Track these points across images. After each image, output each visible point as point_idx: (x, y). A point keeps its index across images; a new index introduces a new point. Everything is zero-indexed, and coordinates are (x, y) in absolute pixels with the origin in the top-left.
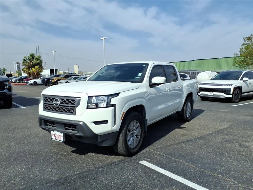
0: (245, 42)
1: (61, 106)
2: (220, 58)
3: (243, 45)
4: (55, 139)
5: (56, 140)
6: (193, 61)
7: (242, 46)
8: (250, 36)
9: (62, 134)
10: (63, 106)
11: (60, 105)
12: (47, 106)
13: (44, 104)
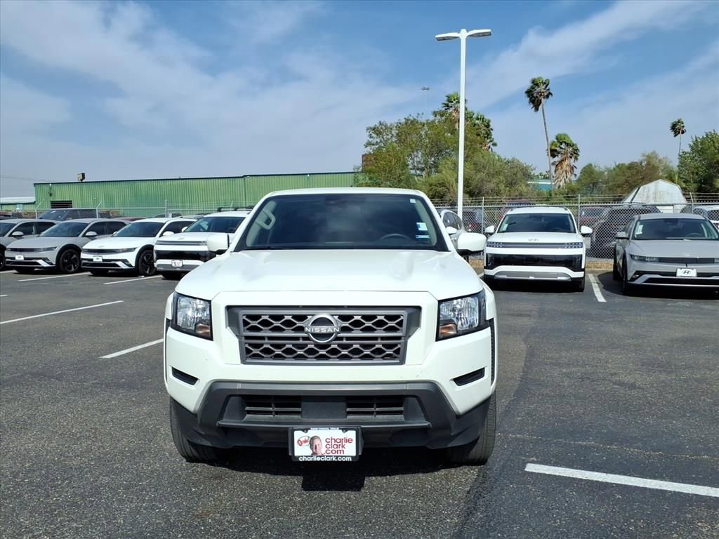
0: (370, 140)
1: (341, 338)
2: (310, 174)
3: (369, 144)
4: (314, 454)
5: (318, 459)
6: (241, 179)
7: (366, 147)
8: (378, 125)
9: (352, 434)
10: (348, 338)
11: (339, 335)
12: (267, 344)
13: (247, 338)
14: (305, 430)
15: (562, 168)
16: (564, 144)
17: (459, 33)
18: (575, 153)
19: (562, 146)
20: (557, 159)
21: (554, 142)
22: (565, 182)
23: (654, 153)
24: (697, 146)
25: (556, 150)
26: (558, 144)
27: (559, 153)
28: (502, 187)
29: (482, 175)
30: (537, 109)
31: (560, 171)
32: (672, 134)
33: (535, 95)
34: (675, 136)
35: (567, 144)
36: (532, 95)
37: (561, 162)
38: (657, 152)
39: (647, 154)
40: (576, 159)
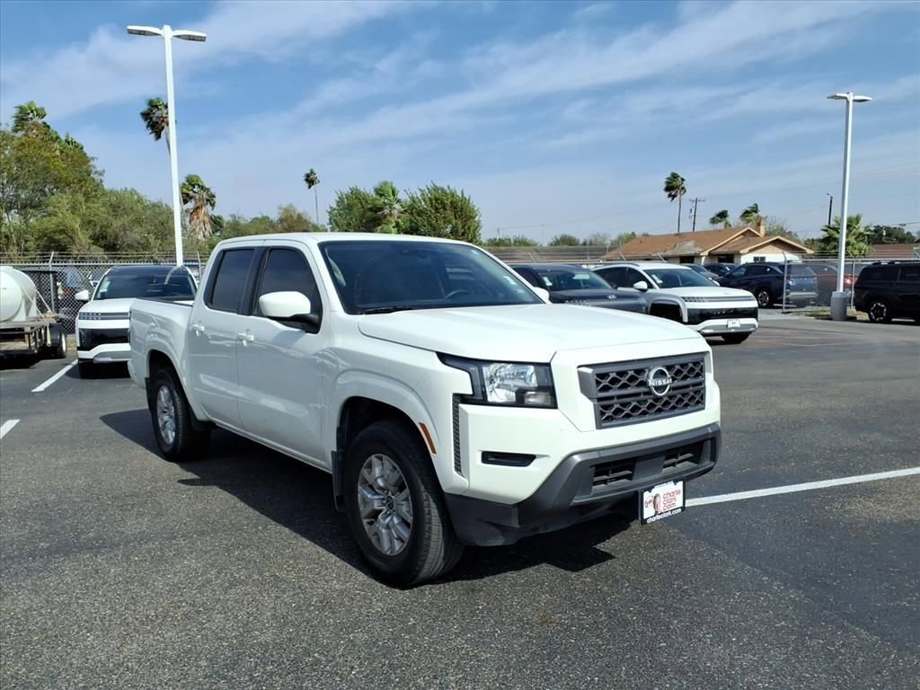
9: (679, 485)
12: (616, 403)
13: (600, 399)
14: (650, 489)
15: (198, 218)
16: (196, 186)
17: (161, 29)
18: (211, 200)
19: (195, 190)
20: (190, 205)
21: (184, 184)
22: (204, 236)
23: (291, 205)
24: (343, 201)
25: (188, 195)
26: (191, 188)
27: (191, 198)
28: (152, 238)
29: (126, 220)
30: (158, 137)
31: (195, 221)
32: (306, 185)
33: (154, 119)
34: (310, 187)
35: (202, 188)
36: (151, 119)
37: (197, 209)
38: (294, 205)
39: (284, 206)
40: (213, 205)
